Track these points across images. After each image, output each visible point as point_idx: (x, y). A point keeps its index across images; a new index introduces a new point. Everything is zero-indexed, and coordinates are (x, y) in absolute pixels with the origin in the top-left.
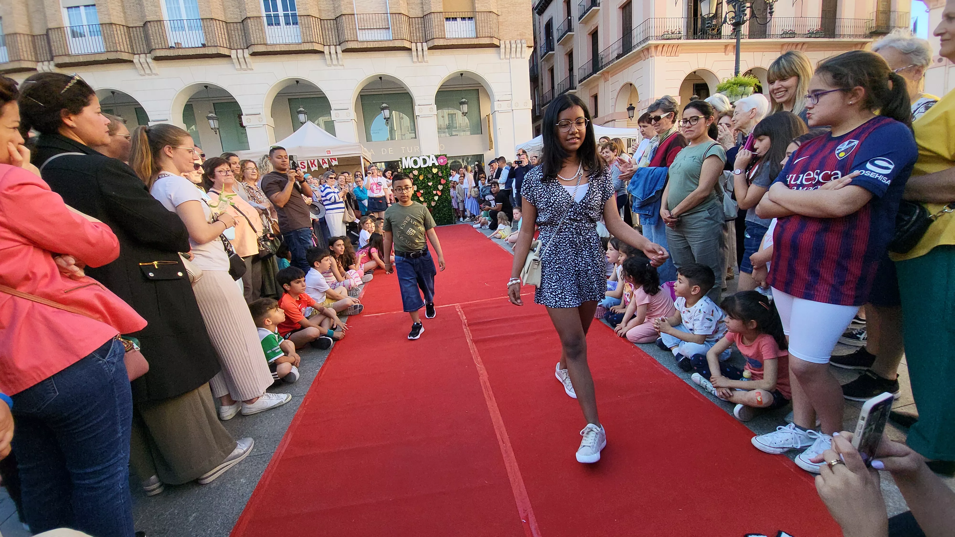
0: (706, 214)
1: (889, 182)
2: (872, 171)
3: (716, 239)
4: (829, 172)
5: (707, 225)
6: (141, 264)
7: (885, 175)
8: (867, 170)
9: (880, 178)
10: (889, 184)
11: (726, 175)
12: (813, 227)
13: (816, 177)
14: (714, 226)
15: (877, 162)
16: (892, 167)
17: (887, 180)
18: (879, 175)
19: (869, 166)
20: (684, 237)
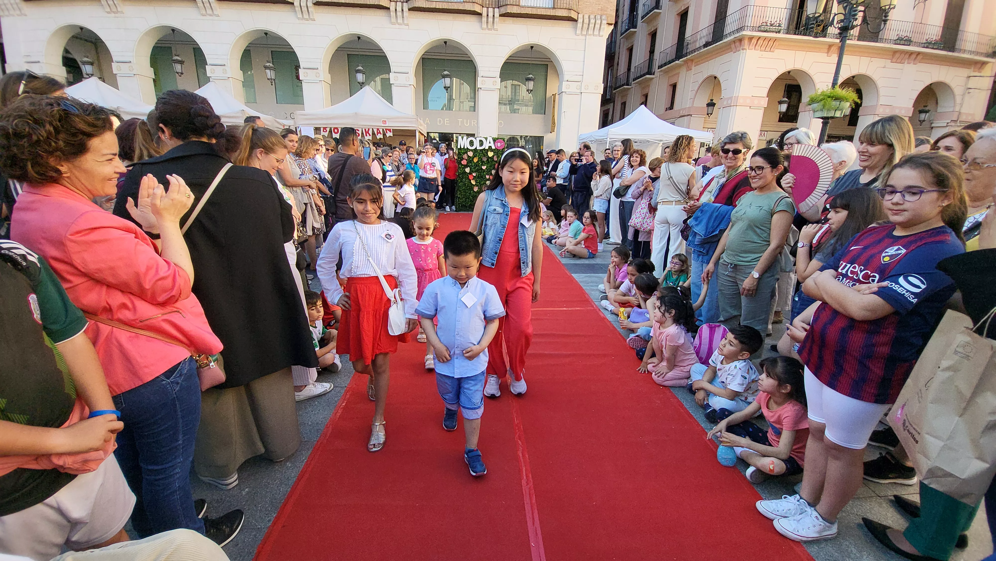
1: (915, 301)
2: (901, 286)
4: (870, 273)
7: (912, 293)
8: (898, 283)
9: (907, 295)
10: (915, 302)
12: (840, 324)
13: (859, 272)
15: (910, 279)
16: (923, 287)
17: (913, 299)
18: (907, 292)
19: (901, 280)
20: (736, 283)
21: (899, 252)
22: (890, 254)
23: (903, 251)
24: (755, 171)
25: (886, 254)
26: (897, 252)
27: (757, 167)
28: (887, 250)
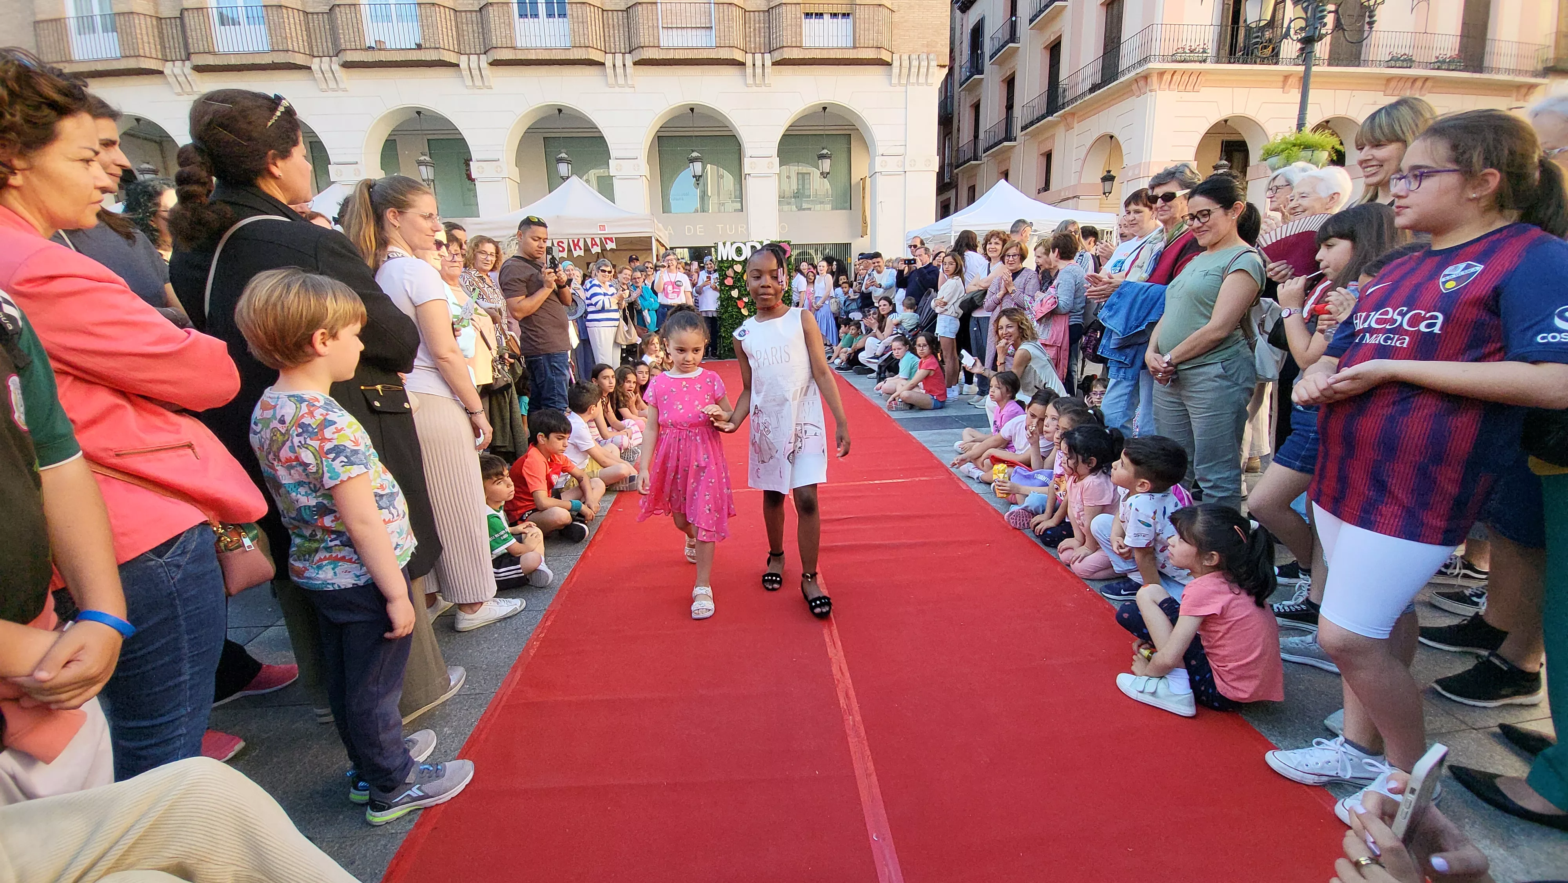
0: (1217, 369)
3: (1233, 413)
4: (1423, 313)
5: (1217, 388)
6: (362, 388)
11: (1265, 306)
13: (1399, 318)
14: (1231, 390)
20: (1182, 404)
21: (1472, 270)
22: (1454, 276)
23: (1479, 268)
24: (1199, 219)
25: (1448, 278)
26: (1467, 272)
27: (1198, 212)
28: (1446, 272)
